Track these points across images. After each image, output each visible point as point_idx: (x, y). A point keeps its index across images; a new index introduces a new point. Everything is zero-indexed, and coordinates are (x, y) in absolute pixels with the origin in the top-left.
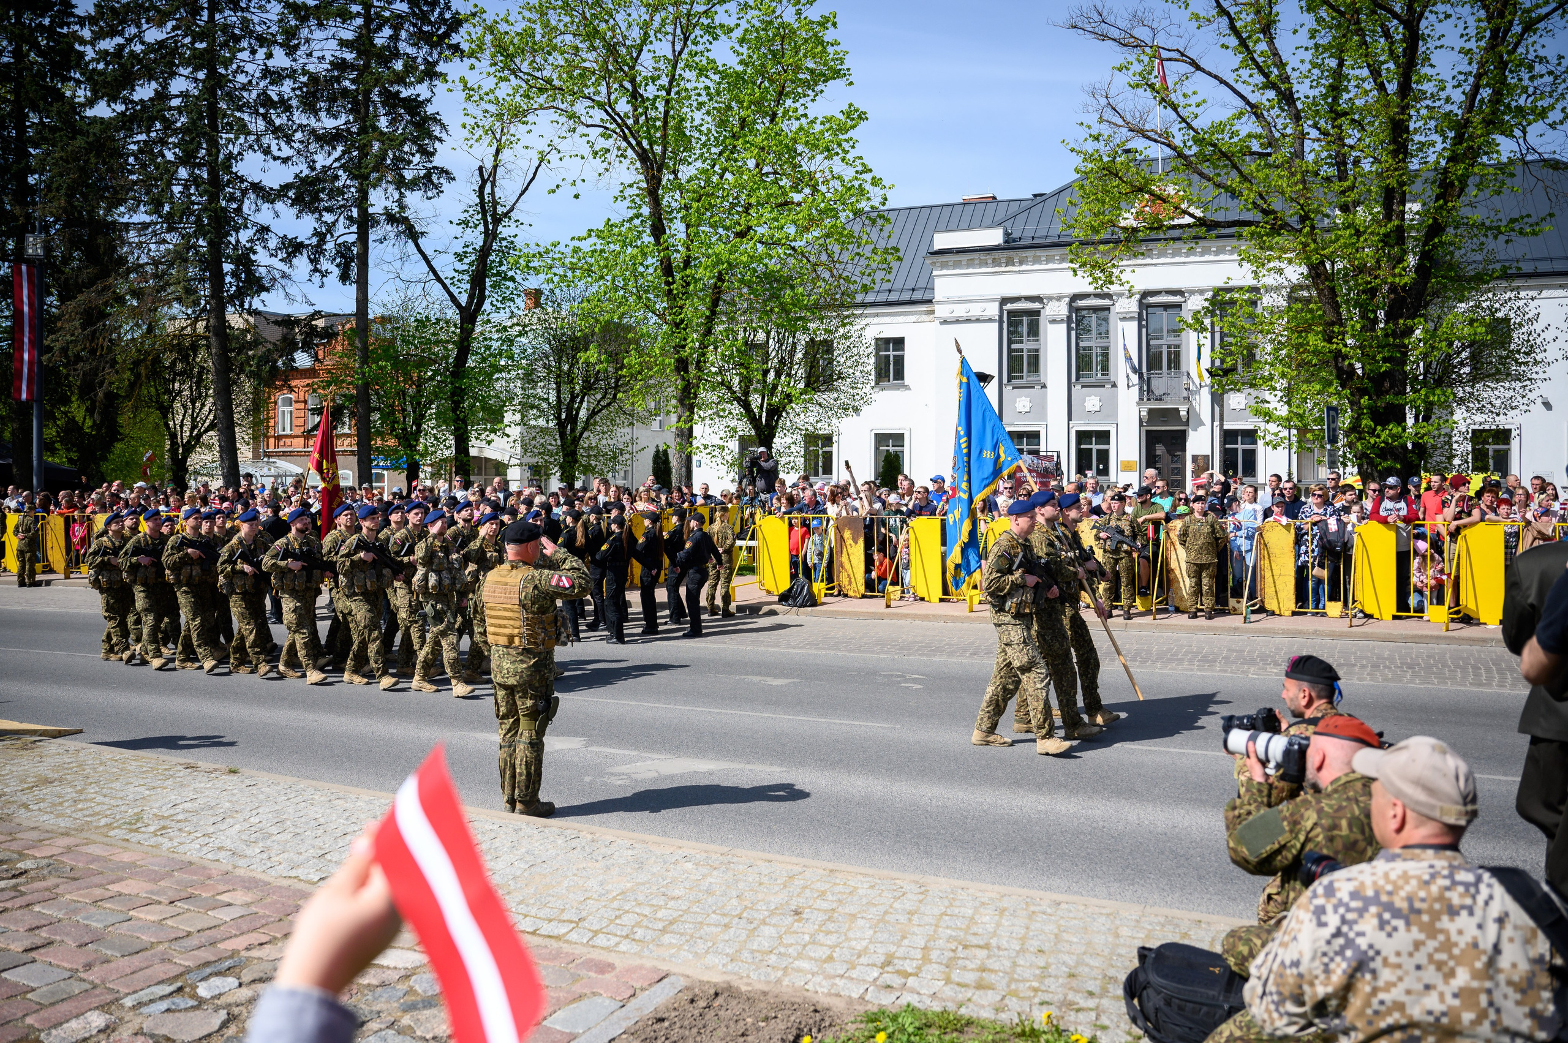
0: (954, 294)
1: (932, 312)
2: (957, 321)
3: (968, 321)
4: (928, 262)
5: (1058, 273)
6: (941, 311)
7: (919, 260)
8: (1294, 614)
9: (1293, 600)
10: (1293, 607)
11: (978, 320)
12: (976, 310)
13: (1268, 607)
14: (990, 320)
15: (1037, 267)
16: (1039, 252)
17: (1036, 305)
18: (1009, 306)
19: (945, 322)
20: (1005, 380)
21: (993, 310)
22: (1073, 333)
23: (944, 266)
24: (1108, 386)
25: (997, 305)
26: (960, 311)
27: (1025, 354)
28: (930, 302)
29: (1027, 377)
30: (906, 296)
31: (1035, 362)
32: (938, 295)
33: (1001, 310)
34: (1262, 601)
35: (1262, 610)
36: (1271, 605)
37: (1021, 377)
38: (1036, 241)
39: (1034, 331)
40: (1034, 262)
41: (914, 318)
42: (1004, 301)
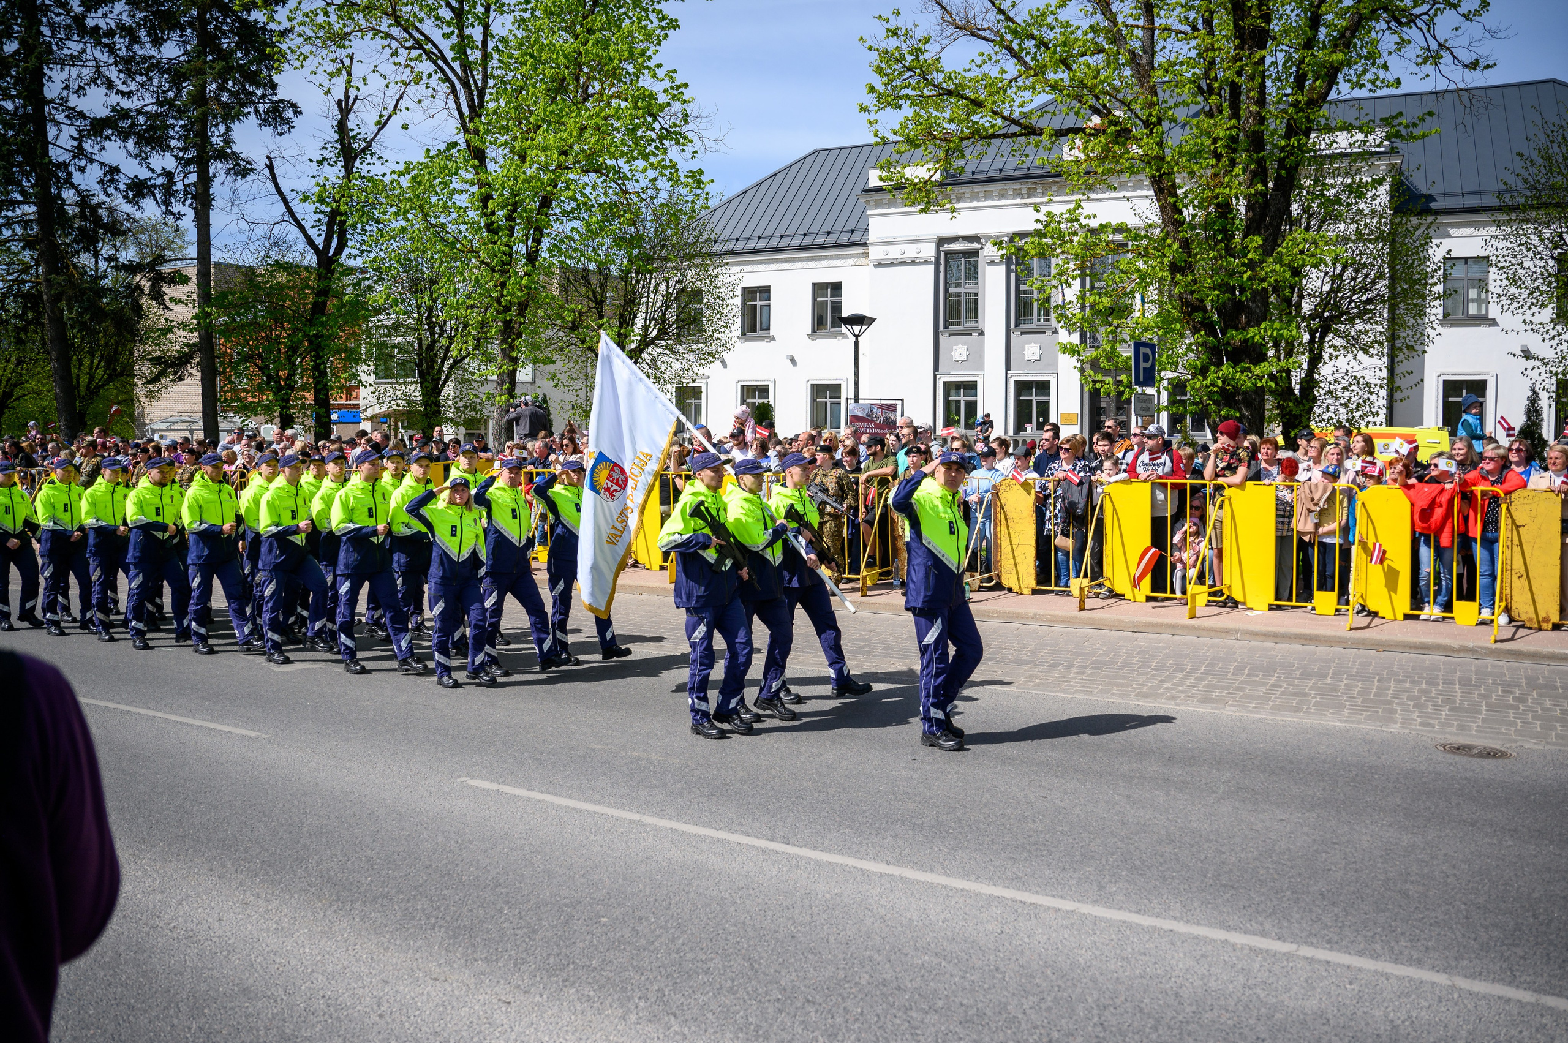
0: (889, 235)
1: (866, 255)
2: (892, 264)
3: (903, 263)
4: (862, 200)
5: (997, 211)
6: (876, 253)
7: (853, 199)
8: (1034, 592)
9: (1033, 576)
10: (1033, 583)
11: (913, 263)
12: (911, 252)
13: (1006, 583)
14: (926, 262)
15: (975, 204)
16: (978, 188)
17: (975, 246)
18: (947, 247)
19: (879, 265)
20: (941, 327)
21: (929, 251)
22: (1013, 275)
23: (878, 204)
24: (1049, 333)
25: (933, 246)
26: (895, 252)
27: (963, 298)
28: (865, 244)
29: (966, 324)
30: (844, 238)
31: (973, 309)
32: (872, 236)
33: (938, 251)
34: (999, 576)
35: (999, 587)
36: (1009, 580)
37: (959, 324)
38: (976, 176)
39: (973, 274)
40: (972, 199)
41: (851, 261)
42: (941, 241)
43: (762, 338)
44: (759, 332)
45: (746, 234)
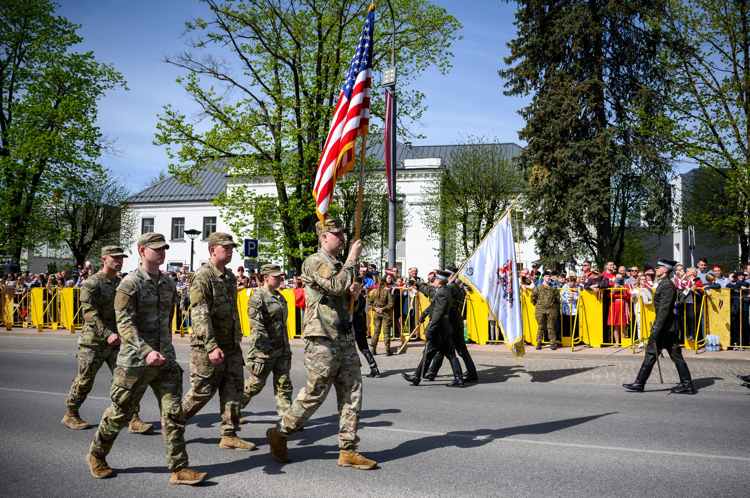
43: (180, 241)
44: (180, 238)
45: (176, 194)
